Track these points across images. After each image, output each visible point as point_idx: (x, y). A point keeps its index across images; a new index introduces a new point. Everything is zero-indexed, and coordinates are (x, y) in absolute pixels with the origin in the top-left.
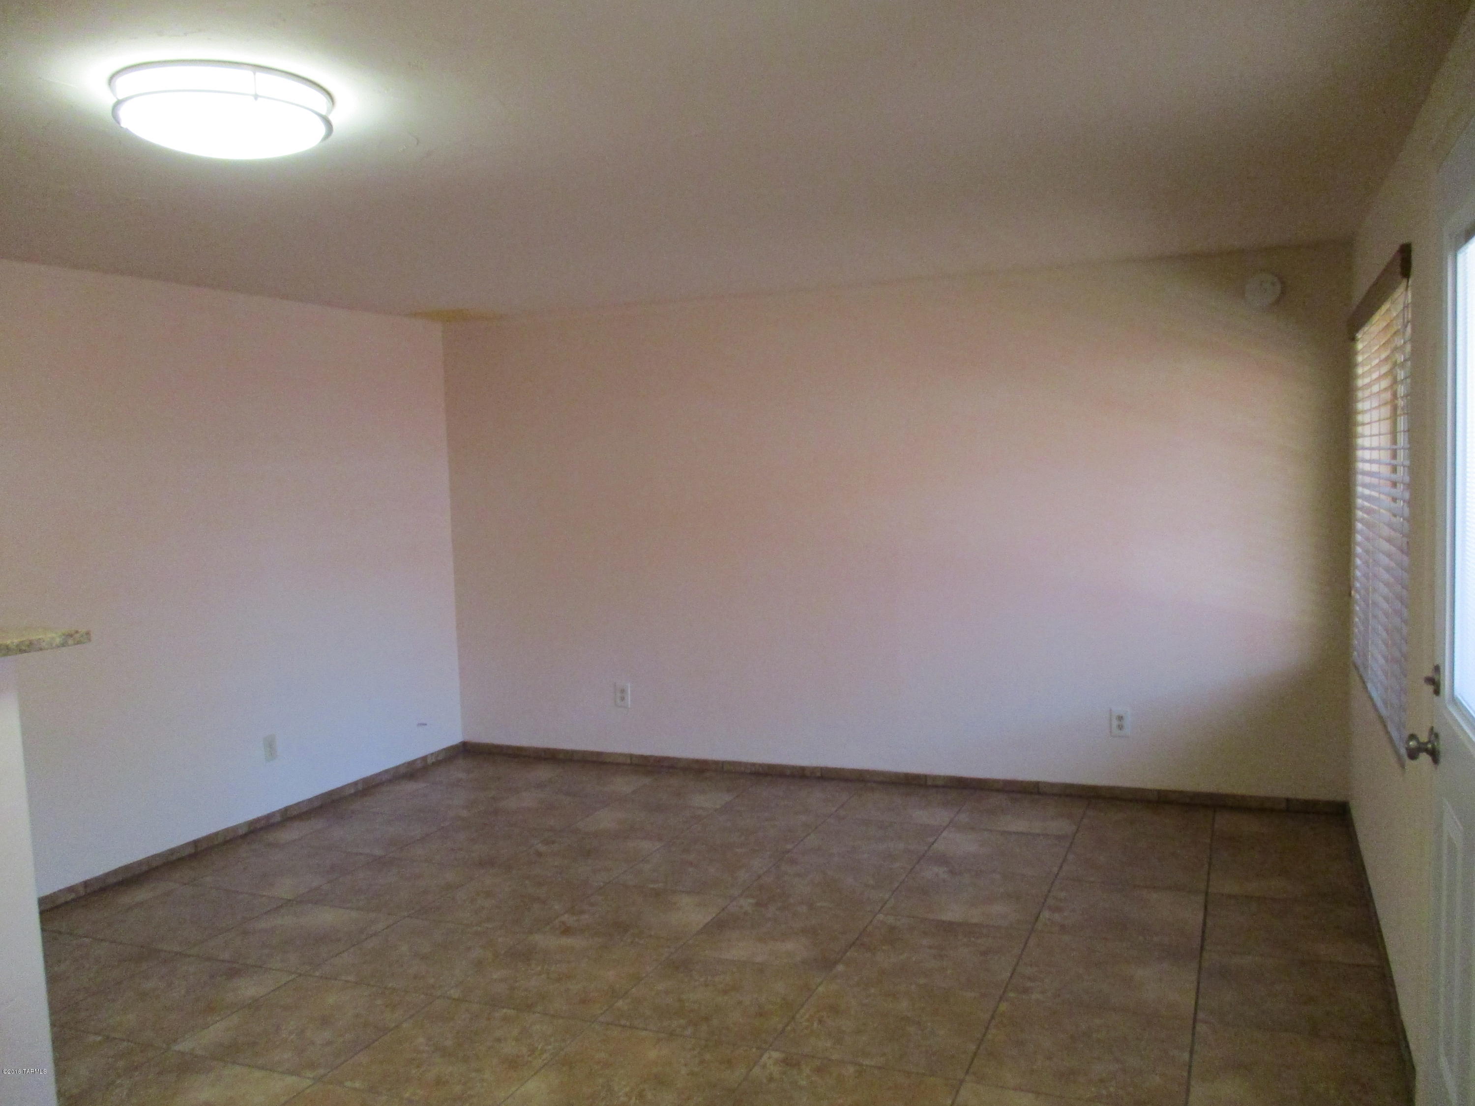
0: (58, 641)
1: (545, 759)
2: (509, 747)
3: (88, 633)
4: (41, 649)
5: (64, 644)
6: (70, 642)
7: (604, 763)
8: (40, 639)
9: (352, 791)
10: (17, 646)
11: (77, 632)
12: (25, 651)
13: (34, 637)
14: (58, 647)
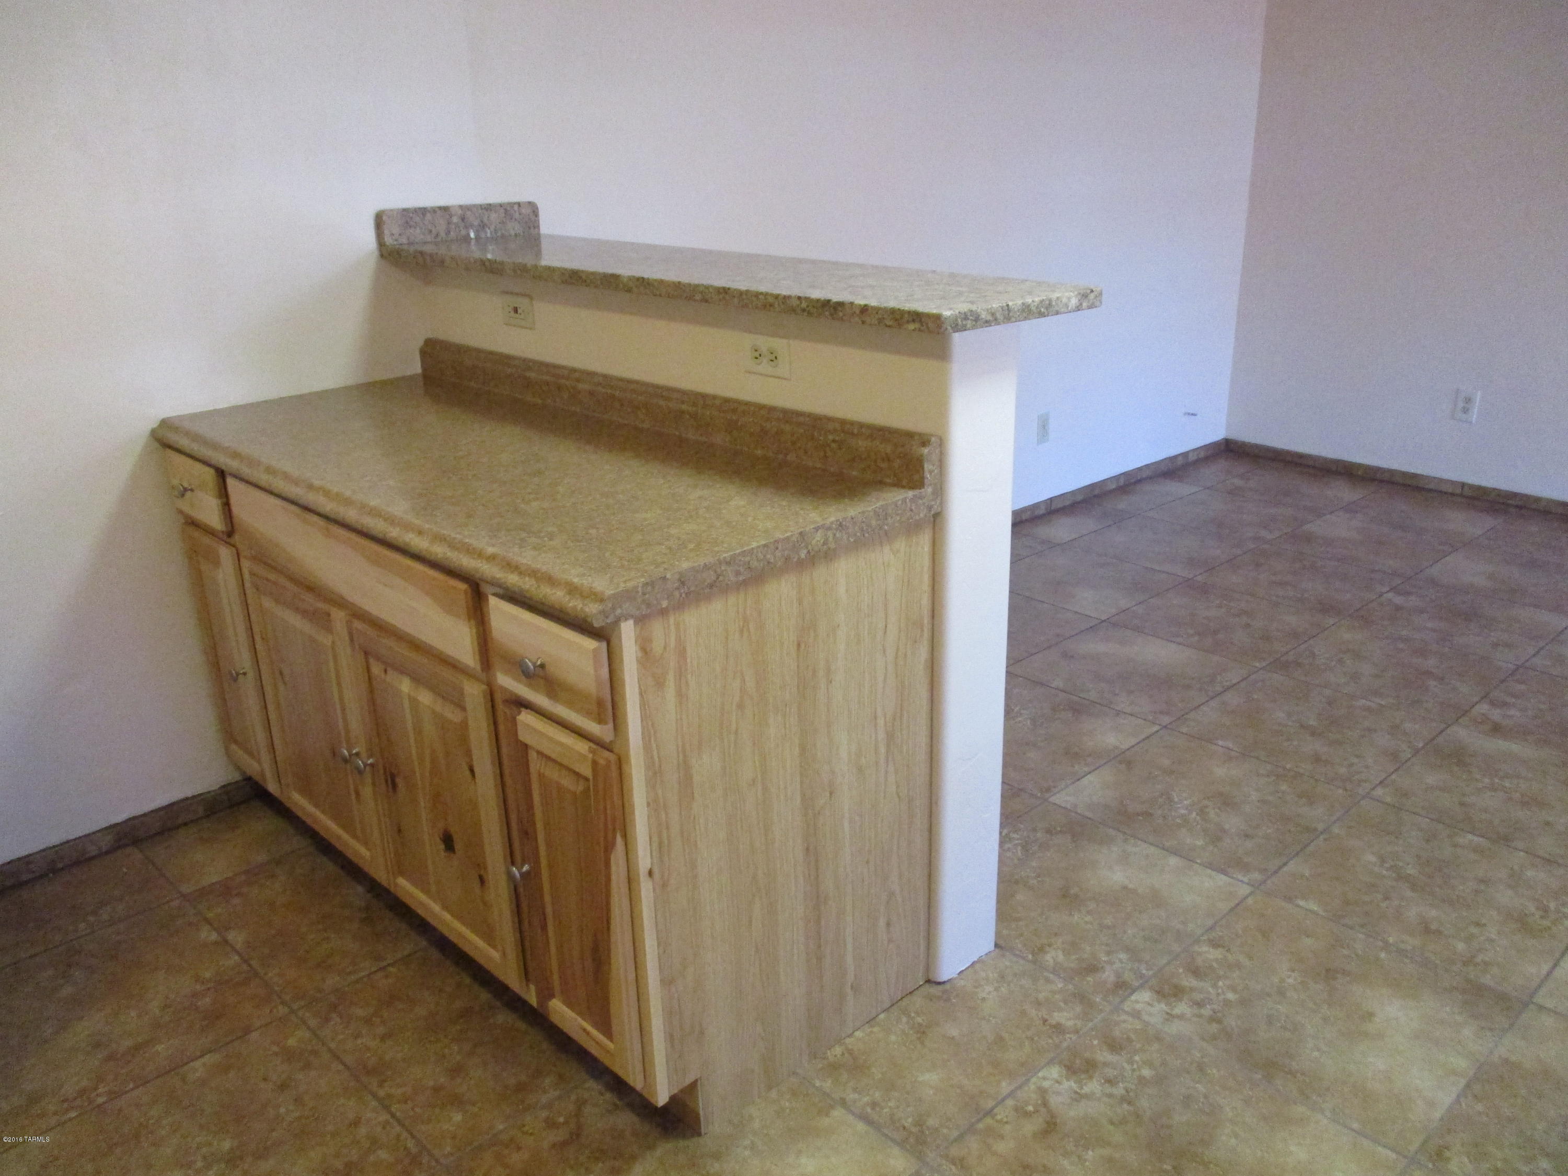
0: (1074, 302)
1: (1340, 474)
2: (1288, 453)
3: (1102, 293)
4: (1056, 313)
5: (1078, 308)
6: (1084, 304)
7: (1419, 489)
8: (1059, 298)
9: (1114, 486)
10: (1037, 307)
11: (1092, 291)
13: (1053, 295)
14: (1073, 310)
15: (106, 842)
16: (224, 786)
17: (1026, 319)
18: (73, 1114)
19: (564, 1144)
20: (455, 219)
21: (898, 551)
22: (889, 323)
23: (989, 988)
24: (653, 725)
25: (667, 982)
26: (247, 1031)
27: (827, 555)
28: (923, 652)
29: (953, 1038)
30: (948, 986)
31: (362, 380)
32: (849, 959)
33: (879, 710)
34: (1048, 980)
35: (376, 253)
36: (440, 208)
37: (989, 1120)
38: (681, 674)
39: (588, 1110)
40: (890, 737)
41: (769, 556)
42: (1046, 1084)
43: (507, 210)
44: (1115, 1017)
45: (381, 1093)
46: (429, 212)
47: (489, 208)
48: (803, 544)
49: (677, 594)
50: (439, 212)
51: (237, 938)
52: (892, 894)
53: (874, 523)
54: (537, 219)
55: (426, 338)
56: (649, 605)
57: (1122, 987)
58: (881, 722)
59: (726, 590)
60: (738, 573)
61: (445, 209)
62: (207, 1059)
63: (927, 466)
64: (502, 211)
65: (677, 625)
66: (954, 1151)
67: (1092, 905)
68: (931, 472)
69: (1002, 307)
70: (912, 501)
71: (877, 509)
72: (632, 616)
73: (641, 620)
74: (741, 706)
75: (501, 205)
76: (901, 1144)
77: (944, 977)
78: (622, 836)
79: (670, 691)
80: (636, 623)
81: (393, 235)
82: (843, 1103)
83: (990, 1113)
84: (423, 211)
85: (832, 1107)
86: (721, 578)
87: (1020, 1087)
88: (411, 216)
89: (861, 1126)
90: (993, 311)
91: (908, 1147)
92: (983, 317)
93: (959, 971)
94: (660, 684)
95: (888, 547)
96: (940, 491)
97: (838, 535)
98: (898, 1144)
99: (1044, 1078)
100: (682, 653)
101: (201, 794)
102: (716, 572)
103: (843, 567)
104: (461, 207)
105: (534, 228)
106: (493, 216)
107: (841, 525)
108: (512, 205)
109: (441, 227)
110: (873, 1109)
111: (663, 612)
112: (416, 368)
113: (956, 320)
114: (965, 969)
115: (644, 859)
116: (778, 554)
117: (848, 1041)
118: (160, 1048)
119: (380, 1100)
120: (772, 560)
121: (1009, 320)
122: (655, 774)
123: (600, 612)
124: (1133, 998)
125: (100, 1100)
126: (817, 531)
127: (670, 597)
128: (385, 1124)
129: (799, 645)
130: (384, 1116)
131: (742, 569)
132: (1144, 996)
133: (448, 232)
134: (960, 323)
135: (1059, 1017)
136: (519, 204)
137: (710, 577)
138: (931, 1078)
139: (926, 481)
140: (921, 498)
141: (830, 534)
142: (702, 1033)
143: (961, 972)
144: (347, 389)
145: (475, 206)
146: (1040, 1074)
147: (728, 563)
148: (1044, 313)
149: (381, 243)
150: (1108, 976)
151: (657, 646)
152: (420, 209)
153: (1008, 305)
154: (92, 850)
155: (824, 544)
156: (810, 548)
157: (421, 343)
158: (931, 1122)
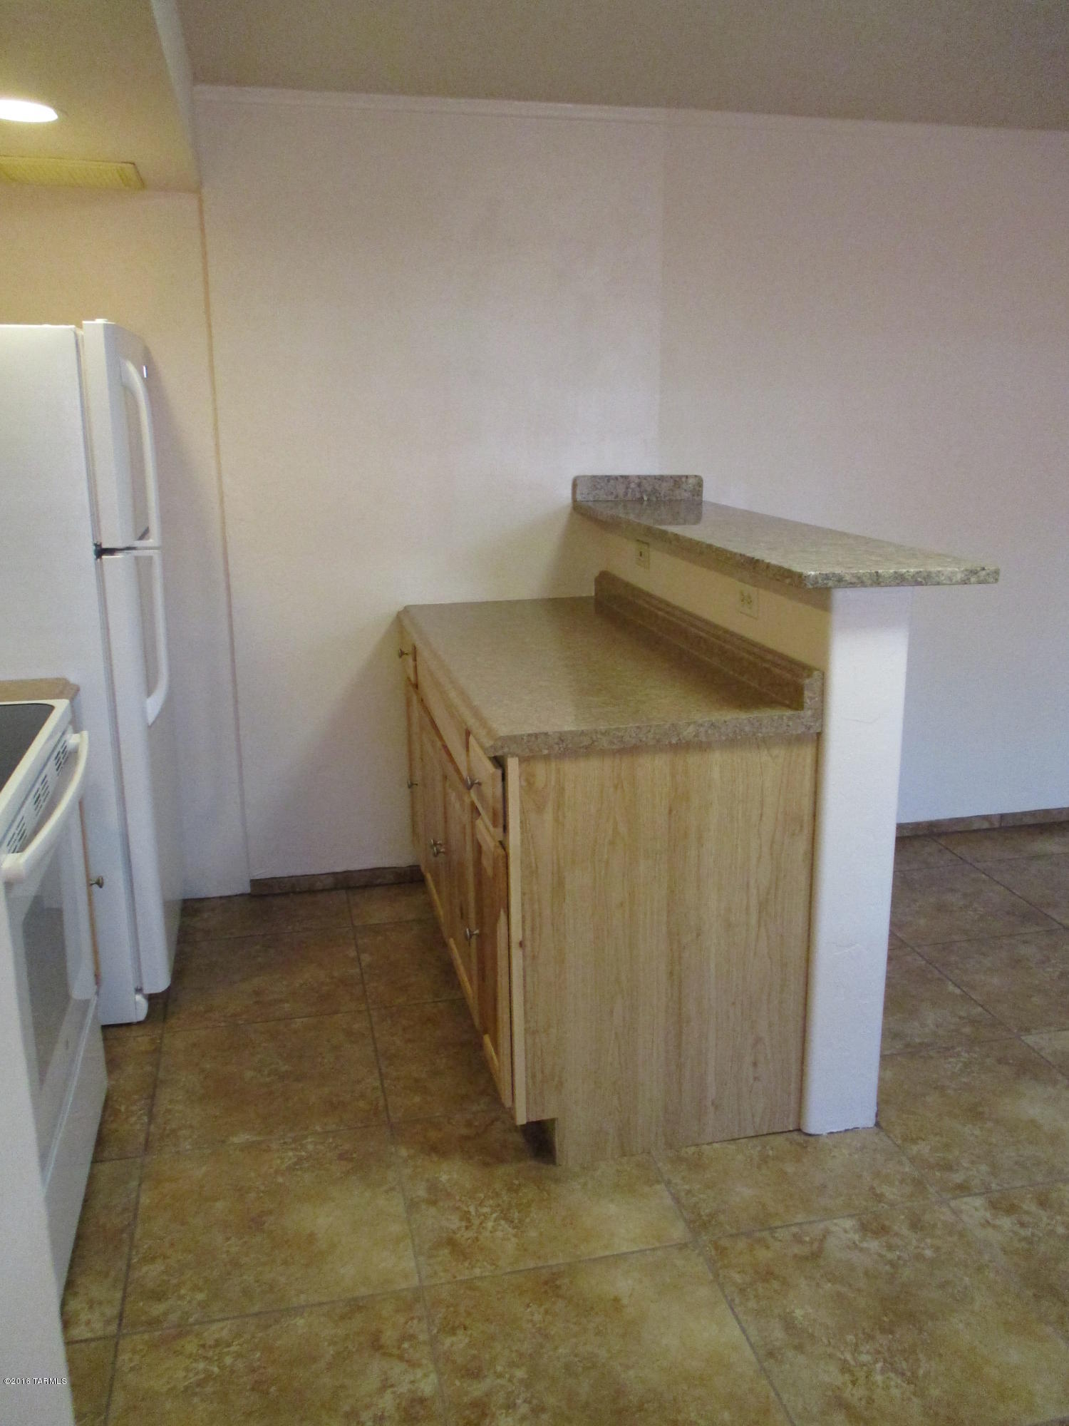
0: (959, 577)
3: (997, 572)
4: (938, 584)
5: (965, 582)
6: (973, 579)
8: (939, 572)
10: (913, 576)
11: (984, 569)
12: (920, 584)
13: (934, 568)
14: (957, 583)
15: (329, 882)
16: (410, 866)
17: (898, 585)
18: (223, 1024)
19: (467, 1138)
20: (633, 485)
21: (777, 757)
22: (778, 578)
23: (845, 1151)
24: (532, 837)
25: (530, 1032)
26: (336, 1012)
27: (703, 747)
28: (802, 845)
29: (786, 1173)
30: (811, 1139)
31: (546, 596)
32: (710, 1078)
33: (752, 882)
34: (900, 1163)
35: (571, 506)
36: (622, 476)
37: (766, 1234)
38: (559, 806)
39: (498, 1124)
40: (763, 906)
41: (641, 736)
42: (834, 1229)
43: (677, 481)
44: (936, 1207)
45: (384, 1070)
46: (613, 479)
47: (661, 478)
48: (675, 733)
49: (556, 747)
50: (621, 480)
51: (366, 958)
52: (758, 1040)
53: (747, 729)
54: (700, 489)
55: (601, 570)
56: (531, 750)
57: (963, 1189)
58: (754, 891)
59: (603, 753)
60: (612, 743)
61: (625, 477)
62: (305, 1020)
63: (807, 694)
64: (672, 480)
65: (558, 771)
66: (725, 1242)
67: (989, 1125)
68: (811, 699)
69: (870, 574)
70: (789, 718)
71: (751, 719)
72: (517, 756)
73: (524, 760)
74: (612, 843)
75: (671, 477)
76: (689, 1223)
77: (812, 1131)
78: (505, 912)
79: (548, 816)
80: (521, 762)
81: (582, 494)
82: (668, 1183)
83: (772, 1230)
84: (609, 478)
85: (658, 1182)
86: (596, 743)
87: (811, 1223)
88: (598, 482)
89: (668, 1201)
90: (859, 575)
91: (692, 1226)
92: (847, 579)
93: (829, 1131)
94: (540, 809)
95: (766, 752)
96: (821, 713)
97: (709, 732)
98: (685, 1220)
99: (836, 1224)
100: (561, 791)
101: (395, 868)
102: (591, 738)
103: (717, 759)
104: (639, 477)
105: (698, 495)
106: (664, 484)
107: (712, 725)
108: (680, 477)
109: (621, 490)
110: (687, 1194)
111: (547, 758)
112: (589, 591)
113: (816, 578)
114: (837, 1132)
115: (516, 935)
116: (650, 735)
117: (705, 1147)
118: (286, 1005)
119: (381, 1074)
120: (644, 739)
121: (879, 584)
122: (531, 872)
123: (491, 746)
124: (965, 1199)
125: (240, 1022)
126: (689, 725)
127: (550, 747)
128: (374, 1089)
129: (670, 811)
130: (377, 1084)
131: (615, 741)
132: (979, 1202)
133: (626, 494)
134: (820, 581)
135: (886, 1190)
136: (687, 477)
137: (586, 741)
138: (747, 1192)
139: (805, 704)
140: (799, 717)
141: (702, 729)
142: (561, 1083)
143: (832, 1133)
144: (534, 602)
145: (649, 476)
146: (835, 1221)
147: (603, 734)
148: (921, 582)
149: (574, 500)
150: (958, 1178)
151: (540, 780)
152: (606, 476)
153: (877, 572)
154: (319, 885)
155: (695, 736)
156: (681, 736)
157: (596, 573)
158: (722, 1217)
